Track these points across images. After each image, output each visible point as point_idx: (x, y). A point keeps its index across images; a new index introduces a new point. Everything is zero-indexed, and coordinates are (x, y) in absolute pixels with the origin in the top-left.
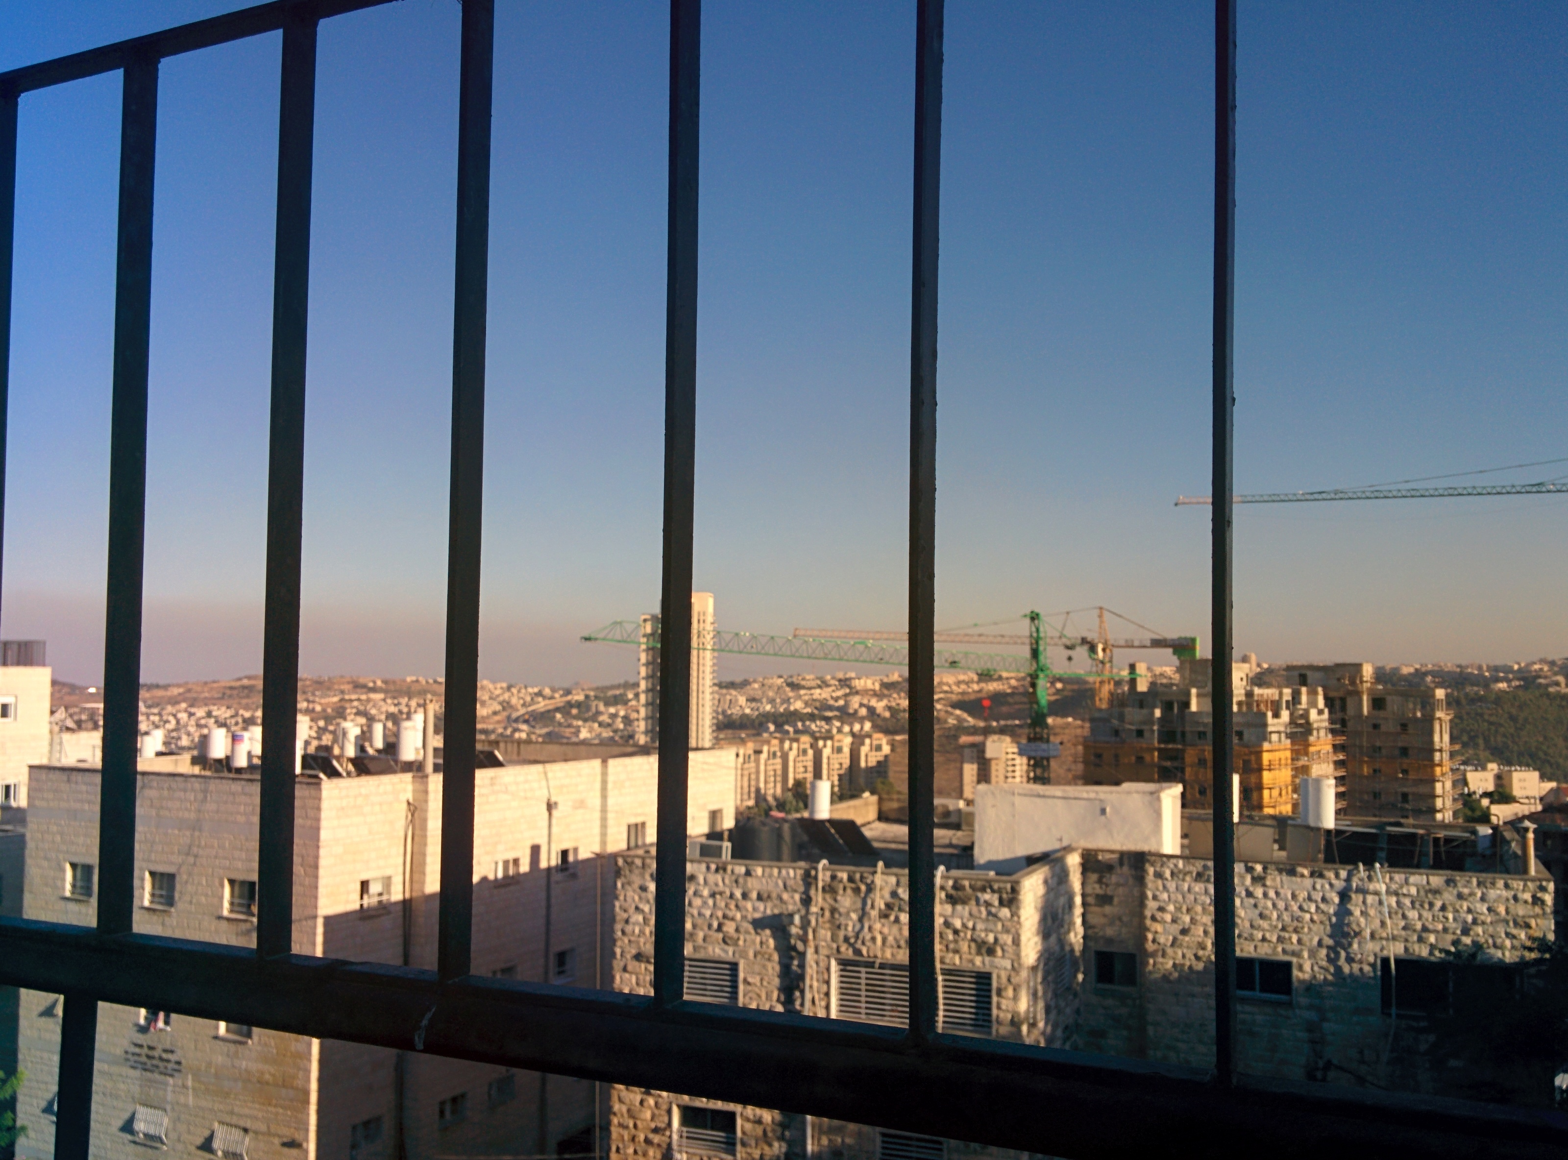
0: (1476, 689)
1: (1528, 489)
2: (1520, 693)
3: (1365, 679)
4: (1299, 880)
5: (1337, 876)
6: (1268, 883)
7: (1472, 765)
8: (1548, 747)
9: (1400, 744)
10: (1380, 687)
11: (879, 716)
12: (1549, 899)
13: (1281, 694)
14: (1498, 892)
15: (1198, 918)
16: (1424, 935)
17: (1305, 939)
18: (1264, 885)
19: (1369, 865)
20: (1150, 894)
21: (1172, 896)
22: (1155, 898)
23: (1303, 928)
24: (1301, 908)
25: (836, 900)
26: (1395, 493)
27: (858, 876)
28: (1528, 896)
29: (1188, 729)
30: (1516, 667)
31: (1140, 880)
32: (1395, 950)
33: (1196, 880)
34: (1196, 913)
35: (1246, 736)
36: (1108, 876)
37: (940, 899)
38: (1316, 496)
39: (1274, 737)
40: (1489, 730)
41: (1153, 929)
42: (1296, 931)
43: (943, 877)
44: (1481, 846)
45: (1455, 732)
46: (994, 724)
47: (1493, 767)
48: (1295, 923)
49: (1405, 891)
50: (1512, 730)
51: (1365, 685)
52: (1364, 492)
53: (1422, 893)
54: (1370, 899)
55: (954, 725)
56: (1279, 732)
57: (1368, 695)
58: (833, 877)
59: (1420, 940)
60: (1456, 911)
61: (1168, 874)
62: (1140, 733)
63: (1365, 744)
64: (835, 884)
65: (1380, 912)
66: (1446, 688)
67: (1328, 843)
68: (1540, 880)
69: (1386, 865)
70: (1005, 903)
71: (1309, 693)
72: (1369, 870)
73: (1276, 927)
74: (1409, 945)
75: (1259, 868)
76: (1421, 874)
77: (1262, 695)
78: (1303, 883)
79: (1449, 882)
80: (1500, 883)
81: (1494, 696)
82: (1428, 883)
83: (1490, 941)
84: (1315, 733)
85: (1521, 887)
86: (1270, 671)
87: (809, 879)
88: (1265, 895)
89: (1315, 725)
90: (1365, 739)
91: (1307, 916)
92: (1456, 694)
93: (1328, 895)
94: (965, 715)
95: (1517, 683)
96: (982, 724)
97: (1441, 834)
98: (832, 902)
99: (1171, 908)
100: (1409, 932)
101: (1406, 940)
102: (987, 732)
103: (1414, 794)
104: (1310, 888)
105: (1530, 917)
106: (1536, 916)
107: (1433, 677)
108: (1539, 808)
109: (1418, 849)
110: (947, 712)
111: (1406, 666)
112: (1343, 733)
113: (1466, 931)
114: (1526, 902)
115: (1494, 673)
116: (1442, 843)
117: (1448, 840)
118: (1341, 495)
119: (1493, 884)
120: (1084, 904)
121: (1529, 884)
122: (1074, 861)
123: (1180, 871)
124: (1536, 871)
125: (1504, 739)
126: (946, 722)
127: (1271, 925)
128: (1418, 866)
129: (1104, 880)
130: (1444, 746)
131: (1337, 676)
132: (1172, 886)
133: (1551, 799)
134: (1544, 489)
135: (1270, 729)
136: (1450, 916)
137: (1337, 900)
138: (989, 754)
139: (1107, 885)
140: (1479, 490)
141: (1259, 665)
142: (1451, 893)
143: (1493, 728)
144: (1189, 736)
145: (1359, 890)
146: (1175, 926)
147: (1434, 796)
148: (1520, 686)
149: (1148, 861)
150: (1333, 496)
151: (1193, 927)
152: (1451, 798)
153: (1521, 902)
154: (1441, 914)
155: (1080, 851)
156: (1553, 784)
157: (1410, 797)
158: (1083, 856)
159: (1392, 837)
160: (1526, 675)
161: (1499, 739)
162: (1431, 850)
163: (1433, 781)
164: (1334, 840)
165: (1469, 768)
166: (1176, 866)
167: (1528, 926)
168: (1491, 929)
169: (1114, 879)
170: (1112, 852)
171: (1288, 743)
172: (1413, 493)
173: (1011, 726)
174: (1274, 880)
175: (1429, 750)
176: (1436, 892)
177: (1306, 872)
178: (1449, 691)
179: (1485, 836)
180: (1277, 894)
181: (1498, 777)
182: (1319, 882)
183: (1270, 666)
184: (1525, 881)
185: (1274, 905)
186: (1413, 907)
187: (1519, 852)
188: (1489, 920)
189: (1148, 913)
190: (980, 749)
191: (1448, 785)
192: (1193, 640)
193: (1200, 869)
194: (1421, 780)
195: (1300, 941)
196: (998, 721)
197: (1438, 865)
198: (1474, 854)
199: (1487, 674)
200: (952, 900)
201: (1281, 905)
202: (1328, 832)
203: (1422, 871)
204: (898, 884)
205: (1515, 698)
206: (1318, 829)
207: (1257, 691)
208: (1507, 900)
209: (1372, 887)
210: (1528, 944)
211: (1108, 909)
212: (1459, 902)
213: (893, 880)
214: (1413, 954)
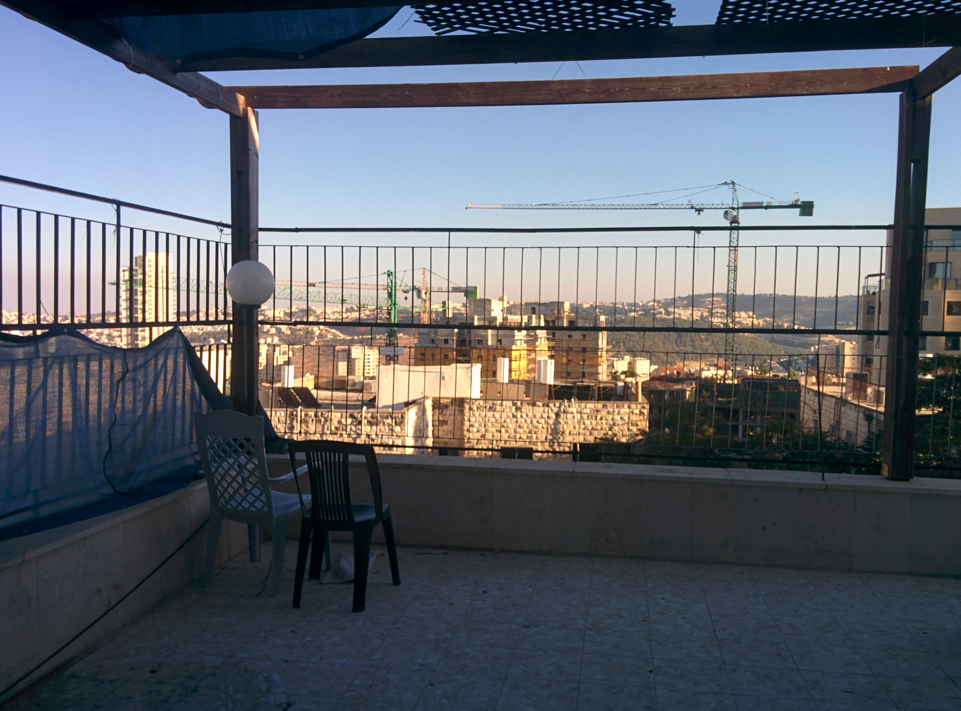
0: (621, 316)
1: (650, 206)
2: (642, 318)
3: (565, 310)
4: (537, 408)
5: (555, 406)
6: (523, 410)
7: (617, 357)
8: (655, 347)
9: (582, 346)
10: (573, 315)
11: (283, 333)
12: (646, 412)
13: (522, 319)
14: (625, 410)
15: (489, 429)
16: (593, 431)
17: (539, 436)
18: (521, 412)
19: (569, 399)
20: (466, 419)
21: (477, 419)
22: (469, 420)
23: (538, 431)
24: (538, 422)
25: (307, 427)
26: (583, 207)
27: (320, 414)
28: (637, 411)
29: (472, 338)
30: (641, 304)
31: (462, 412)
32: (581, 439)
33: (489, 411)
34: (489, 427)
35: (503, 342)
36: (445, 410)
37: (364, 423)
38: (542, 207)
39: (518, 343)
40: (626, 338)
41: (468, 436)
42: (535, 433)
43: (366, 412)
44: (619, 391)
45: (609, 340)
46: (356, 338)
47: (627, 358)
48: (535, 429)
49: (585, 411)
50: (637, 339)
51: (565, 313)
52: (567, 205)
53: (592, 412)
54: (569, 416)
55: (331, 338)
56: (521, 340)
57: (567, 319)
58: (306, 415)
59: (591, 434)
60: (607, 420)
61: (475, 408)
62: (446, 341)
63: (564, 346)
64: (307, 418)
65: (574, 422)
66: (606, 315)
67: (550, 391)
68: (643, 404)
69: (577, 399)
70: (398, 424)
71: (536, 318)
72: (569, 402)
73: (526, 432)
74: (586, 437)
75: (519, 403)
76: (592, 403)
77: (512, 319)
78: (539, 410)
79: (604, 406)
80: (626, 406)
81: (629, 320)
82: (595, 407)
83: (621, 433)
84: (539, 340)
85: (635, 407)
86: (514, 306)
87: (292, 417)
88: (521, 416)
89: (539, 336)
90: (564, 343)
91: (540, 426)
92: (610, 319)
93: (550, 415)
94: (338, 333)
95: (641, 313)
96: (349, 338)
97: (601, 385)
98: (306, 428)
99: (476, 425)
100: (586, 431)
101: (585, 435)
102: (352, 342)
103: (588, 373)
104: (542, 412)
105: (638, 421)
106: (641, 421)
107: (600, 309)
108: (648, 379)
109: (591, 392)
110: (326, 330)
111: (586, 303)
112: (553, 340)
113: (611, 429)
114: (637, 414)
115: (630, 307)
116: (601, 389)
117: (604, 388)
118: (555, 207)
119: (623, 406)
120: (433, 426)
121: (639, 406)
122: (429, 404)
123: (481, 407)
124: (642, 400)
125: (634, 343)
126: (326, 336)
127: (524, 431)
128: (591, 400)
129: (443, 413)
130: (603, 346)
131: (551, 309)
132: (477, 414)
133: (655, 374)
134: (658, 207)
135: (516, 338)
136: (604, 422)
137: (554, 417)
138: (353, 356)
139: (445, 415)
140: (626, 206)
141: (508, 303)
142: (605, 411)
143: (628, 337)
144: (473, 344)
145: (564, 412)
146: (478, 433)
147: (598, 374)
148: (642, 314)
149: (466, 402)
150: (551, 207)
151: (486, 433)
152: (606, 374)
153: (634, 414)
154: (600, 421)
155: (431, 399)
156: (656, 367)
157: (586, 374)
158: (433, 401)
159: (579, 388)
160: (646, 308)
161: (631, 343)
162: (597, 393)
163: (597, 365)
164: (553, 390)
165: (615, 359)
166: (479, 404)
167: (637, 425)
168: (621, 427)
169: (448, 412)
170: (448, 398)
171: (525, 346)
172: (593, 207)
173: (366, 339)
174: (526, 409)
175: (596, 349)
176: (598, 411)
177: (540, 404)
178: (607, 317)
179: (621, 387)
180: (527, 415)
181: (630, 363)
182: (546, 408)
183: (514, 303)
184: (637, 404)
185: (525, 421)
186: (588, 419)
187: (635, 392)
188: (620, 423)
189: (465, 428)
190: (349, 352)
191: (605, 367)
192: (476, 288)
193: (491, 405)
194: (592, 365)
195: (537, 438)
196: (358, 336)
197: (599, 399)
198: (616, 395)
199: (626, 308)
200: (370, 423)
201: (529, 421)
202: (550, 386)
203: (592, 402)
204: (342, 417)
205: (639, 321)
206: (546, 385)
207: (510, 317)
208: (629, 413)
209: (570, 410)
210: (638, 433)
211: (445, 427)
212: (608, 415)
213: (339, 415)
214: (587, 441)
